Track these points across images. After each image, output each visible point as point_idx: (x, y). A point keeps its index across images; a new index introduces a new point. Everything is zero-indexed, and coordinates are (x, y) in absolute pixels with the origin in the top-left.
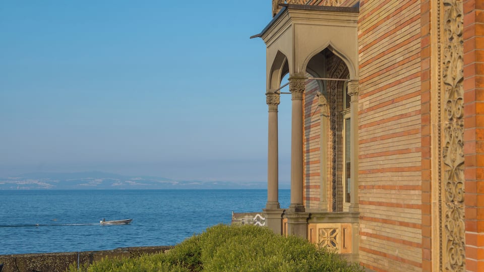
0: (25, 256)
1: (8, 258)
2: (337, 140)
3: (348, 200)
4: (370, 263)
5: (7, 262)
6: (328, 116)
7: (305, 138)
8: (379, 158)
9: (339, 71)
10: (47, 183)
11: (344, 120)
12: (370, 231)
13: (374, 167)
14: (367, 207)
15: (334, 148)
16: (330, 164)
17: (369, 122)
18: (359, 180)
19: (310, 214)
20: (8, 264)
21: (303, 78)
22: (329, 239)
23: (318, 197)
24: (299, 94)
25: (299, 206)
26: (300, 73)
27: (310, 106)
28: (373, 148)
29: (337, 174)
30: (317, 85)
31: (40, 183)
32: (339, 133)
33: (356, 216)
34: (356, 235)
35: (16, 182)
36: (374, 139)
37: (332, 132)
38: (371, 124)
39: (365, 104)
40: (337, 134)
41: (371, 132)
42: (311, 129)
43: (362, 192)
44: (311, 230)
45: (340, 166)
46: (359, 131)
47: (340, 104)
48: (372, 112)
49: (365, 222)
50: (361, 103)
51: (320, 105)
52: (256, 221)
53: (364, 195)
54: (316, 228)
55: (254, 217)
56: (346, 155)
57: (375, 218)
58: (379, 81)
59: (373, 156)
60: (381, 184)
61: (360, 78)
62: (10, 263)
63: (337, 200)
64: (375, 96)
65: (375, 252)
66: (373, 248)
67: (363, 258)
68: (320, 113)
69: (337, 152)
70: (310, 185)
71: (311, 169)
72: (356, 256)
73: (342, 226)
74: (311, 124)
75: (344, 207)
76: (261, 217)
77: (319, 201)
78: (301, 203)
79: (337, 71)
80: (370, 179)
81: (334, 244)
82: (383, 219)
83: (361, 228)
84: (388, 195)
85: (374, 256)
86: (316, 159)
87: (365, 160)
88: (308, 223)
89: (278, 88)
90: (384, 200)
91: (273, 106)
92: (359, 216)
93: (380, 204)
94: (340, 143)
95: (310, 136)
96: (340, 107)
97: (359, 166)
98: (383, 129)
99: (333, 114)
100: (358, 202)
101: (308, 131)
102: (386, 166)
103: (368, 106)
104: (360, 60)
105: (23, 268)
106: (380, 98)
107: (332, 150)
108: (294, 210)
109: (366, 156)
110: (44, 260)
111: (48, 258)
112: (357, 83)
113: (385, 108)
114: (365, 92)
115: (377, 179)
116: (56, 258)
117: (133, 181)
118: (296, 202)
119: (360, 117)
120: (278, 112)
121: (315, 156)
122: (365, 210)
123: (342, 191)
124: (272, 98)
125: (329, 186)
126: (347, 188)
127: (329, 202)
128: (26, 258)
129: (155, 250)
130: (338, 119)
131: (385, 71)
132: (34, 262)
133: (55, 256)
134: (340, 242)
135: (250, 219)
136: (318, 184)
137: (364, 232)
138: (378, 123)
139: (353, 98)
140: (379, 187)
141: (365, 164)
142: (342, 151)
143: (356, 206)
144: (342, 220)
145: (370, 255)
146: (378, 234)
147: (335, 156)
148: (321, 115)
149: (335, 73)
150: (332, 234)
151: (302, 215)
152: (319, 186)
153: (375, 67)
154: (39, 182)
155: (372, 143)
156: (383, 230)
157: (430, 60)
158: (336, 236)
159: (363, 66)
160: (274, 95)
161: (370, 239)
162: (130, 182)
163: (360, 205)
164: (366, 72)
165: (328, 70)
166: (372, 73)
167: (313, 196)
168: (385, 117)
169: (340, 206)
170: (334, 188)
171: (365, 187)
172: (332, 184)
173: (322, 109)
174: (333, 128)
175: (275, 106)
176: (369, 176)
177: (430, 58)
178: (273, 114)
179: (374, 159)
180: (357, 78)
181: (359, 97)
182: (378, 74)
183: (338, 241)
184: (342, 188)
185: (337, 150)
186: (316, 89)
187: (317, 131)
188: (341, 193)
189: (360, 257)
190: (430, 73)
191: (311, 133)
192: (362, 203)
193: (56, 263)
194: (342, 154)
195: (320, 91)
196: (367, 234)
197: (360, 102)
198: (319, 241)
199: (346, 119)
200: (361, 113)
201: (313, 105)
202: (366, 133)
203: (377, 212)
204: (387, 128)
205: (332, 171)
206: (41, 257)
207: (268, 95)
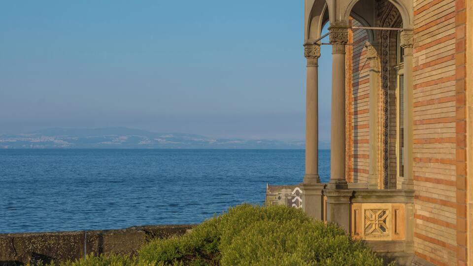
0: (24, 235)
1: (4, 237)
2: (389, 100)
3: (402, 175)
4: (426, 253)
5: (3, 242)
6: (379, 72)
7: (353, 96)
8: (437, 125)
9: (392, 17)
10: (64, 140)
11: (398, 77)
12: (427, 214)
13: (431, 136)
14: (423, 184)
15: (386, 111)
16: (381, 129)
17: (425, 80)
18: (414, 151)
19: (354, 192)
20: (4, 245)
21: (345, 28)
22: (377, 222)
23: (367, 169)
24: (340, 47)
25: (340, 181)
26: (343, 21)
27: (358, 59)
28: (429, 112)
29: (389, 142)
30: (366, 34)
31: (56, 141)
32: (392, 92)
33: (410, 195)
34: (411, 218)
35: (30, 139)
36: (431, 102)
37: (383, 91)
38: (428, 84)
39: (421, 58)
40: (389, 93)
41: (428, 93)
42: (360, 87)
43: (418, 165)
44: (355, 211)
45: (393, 132)
46: (414, 92)
47: (393, 57)
48: (429, 69)
49: (421, 202)
50: (415, 58)
51: (370, 58)
52: (295, 195)
53: (419, 169)
54: (361, 210)
55: (293, 190)
56: (400, 118)
57: (432, 198)
58: (437, 32)
59: (430, 122)
60: (439, 157)
61: (415, 27)
62: (7, 244)
63: (389, 173)
64: (432, 49)
65: (432, 241)
66: (430, 235)
67: (419, 246)
68: (369, 67)
69: (389, 115)
70: (358, 153)
71: (359, 134)
72: (410, 244)
73: (393, 207)
74: (360, 80)
75: (397, 182)
76: (301, 192)
77: (368, 173)
78: (342, 178)
79: (389, 17)
80: (426, 151)
81: (383, 229)
82: (441, 200)
83: (416, 210)
84: (447, 171)
85: (432, 245)
86: (365, 123)
87: (420, 127)
88: (351, 203)
89: (318, 38)
90: (442, 177)
91: (312, 60)
92: (414, 195)
93: (438, 181)
94: (393, 103)
95: (359, 95)
96: (392, 60)
97: (414, 133)
98: (442, 90)
99: (385, 70)
100: (413, 178)
101: (356, 88)
102: (444, 136)
103: (424, 62)
104: (415, 5)
105: (22, 250)
106: (438, 52)
107: (383, 113)
108: (334, 187)
109: (422, 122)
110: (46, 241)
111: (50, 238)
112: (412, 32)
113: (444, 65)
114: (421, 44)
115: (435, 151)
116: (59, 239)
117: (163, 139)
118: (337, 177)
119: (415, 74)
120: (317, 66)
121: (364, 119)
122: (421, 188)
123: (396, 163)
124: (311, 50)
125: (380, 155)
126: (401, 158)
127: (379, 176)
128: (25, 238)
129: (175, 229)
130: (391, 76)
131: (443, 19)
132: (34, 243)
133: (58, 236)
134: (391, 226)
135: (287, 192)
136: (367, 153)
137: (420, 215)
138: (436, 83)
139: (406, 51)
140: (437, 161)
141: (422, 132)
142: (395, 114)
143: (410, 182)
144: (393, 200)
145: (427, 243)
146: (436, 218)
147: (387, 120)
148: (370, 71)
149: (387, 20)
150: (381, 217)
151: (344, 192)
152: (368, 155)
153: (433, 14)
154: (55, 139)
155: (429, 107)
156: (442, 213)
157: (465, 27)
158: (386, 219)
159: (418, 12)
160: (314, 46)
161: (426, 223)
162: (159, 140)
163: (415, 182)
164: (423, 19)
165: (379, 15)
166: (428, 21)
167: (362, 168)
168: (443, 75)
169: (393, 181)
170: (386, 159)
171: (421, 160)
172: (383, 153)
173: (372, 63)
174: (385, 87)
175: (315, 60)
176: (425, 146)
177: (466, 25)
178: (312, 69)
179: (431, 126)
180: (411, 27)
181: (414, 50)
182: (436, 22)
183: (389, 225)
184: (396, 158)
185: (389, 113)
186: (364, 39)
187: (366, 89)
188: (393, 164)
189: (416, 245)
190: (465, 43)
191: (359, 91)
192: (417, 178)
193: (59, 244)
194: (395, 118)
195: (369, 41)
196: (423, 218)
197: (415, 55)
198: (365, 225)
199: (400, 76)
200: (416, 69)
201: (361, 58)
202: (422, 94)
203: (434, 191)
204: (446, 89)
205: (383, 137)
206: (42, 237)
207: (306, 47)
